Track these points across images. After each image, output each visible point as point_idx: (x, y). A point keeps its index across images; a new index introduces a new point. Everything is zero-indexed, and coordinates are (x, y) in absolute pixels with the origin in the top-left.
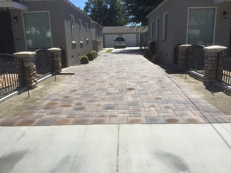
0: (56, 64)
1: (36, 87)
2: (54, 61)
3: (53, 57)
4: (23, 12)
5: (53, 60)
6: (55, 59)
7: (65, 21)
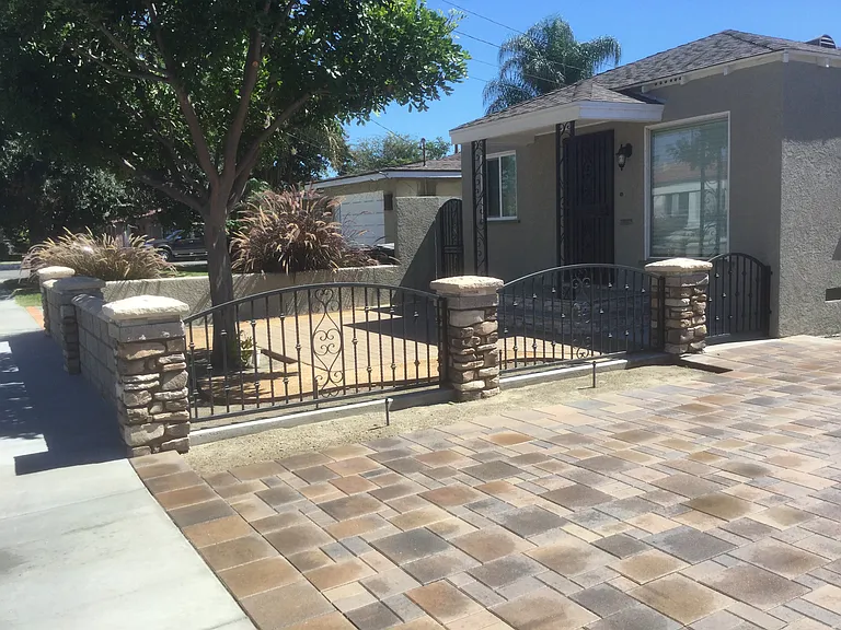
0: (671, 324)
1: (483, 397)
2: (667, 311)
3: (662, 295)
4: (649, 127)
5: (664, 307)
6: (669, 302)
7: (785, 144)
